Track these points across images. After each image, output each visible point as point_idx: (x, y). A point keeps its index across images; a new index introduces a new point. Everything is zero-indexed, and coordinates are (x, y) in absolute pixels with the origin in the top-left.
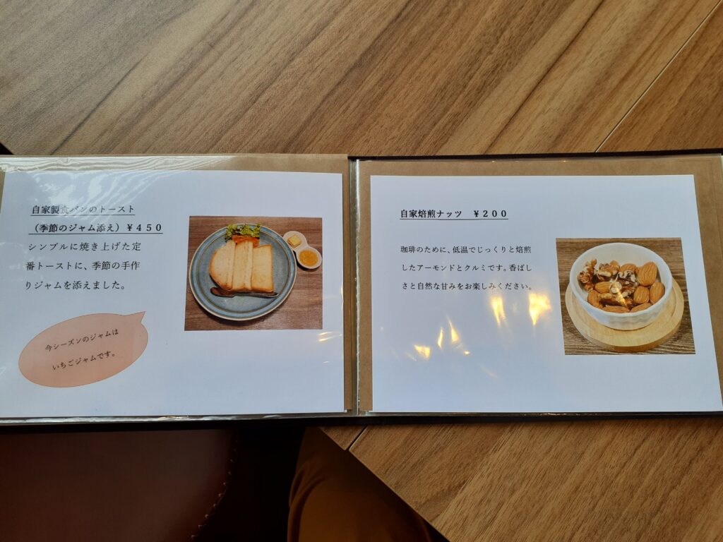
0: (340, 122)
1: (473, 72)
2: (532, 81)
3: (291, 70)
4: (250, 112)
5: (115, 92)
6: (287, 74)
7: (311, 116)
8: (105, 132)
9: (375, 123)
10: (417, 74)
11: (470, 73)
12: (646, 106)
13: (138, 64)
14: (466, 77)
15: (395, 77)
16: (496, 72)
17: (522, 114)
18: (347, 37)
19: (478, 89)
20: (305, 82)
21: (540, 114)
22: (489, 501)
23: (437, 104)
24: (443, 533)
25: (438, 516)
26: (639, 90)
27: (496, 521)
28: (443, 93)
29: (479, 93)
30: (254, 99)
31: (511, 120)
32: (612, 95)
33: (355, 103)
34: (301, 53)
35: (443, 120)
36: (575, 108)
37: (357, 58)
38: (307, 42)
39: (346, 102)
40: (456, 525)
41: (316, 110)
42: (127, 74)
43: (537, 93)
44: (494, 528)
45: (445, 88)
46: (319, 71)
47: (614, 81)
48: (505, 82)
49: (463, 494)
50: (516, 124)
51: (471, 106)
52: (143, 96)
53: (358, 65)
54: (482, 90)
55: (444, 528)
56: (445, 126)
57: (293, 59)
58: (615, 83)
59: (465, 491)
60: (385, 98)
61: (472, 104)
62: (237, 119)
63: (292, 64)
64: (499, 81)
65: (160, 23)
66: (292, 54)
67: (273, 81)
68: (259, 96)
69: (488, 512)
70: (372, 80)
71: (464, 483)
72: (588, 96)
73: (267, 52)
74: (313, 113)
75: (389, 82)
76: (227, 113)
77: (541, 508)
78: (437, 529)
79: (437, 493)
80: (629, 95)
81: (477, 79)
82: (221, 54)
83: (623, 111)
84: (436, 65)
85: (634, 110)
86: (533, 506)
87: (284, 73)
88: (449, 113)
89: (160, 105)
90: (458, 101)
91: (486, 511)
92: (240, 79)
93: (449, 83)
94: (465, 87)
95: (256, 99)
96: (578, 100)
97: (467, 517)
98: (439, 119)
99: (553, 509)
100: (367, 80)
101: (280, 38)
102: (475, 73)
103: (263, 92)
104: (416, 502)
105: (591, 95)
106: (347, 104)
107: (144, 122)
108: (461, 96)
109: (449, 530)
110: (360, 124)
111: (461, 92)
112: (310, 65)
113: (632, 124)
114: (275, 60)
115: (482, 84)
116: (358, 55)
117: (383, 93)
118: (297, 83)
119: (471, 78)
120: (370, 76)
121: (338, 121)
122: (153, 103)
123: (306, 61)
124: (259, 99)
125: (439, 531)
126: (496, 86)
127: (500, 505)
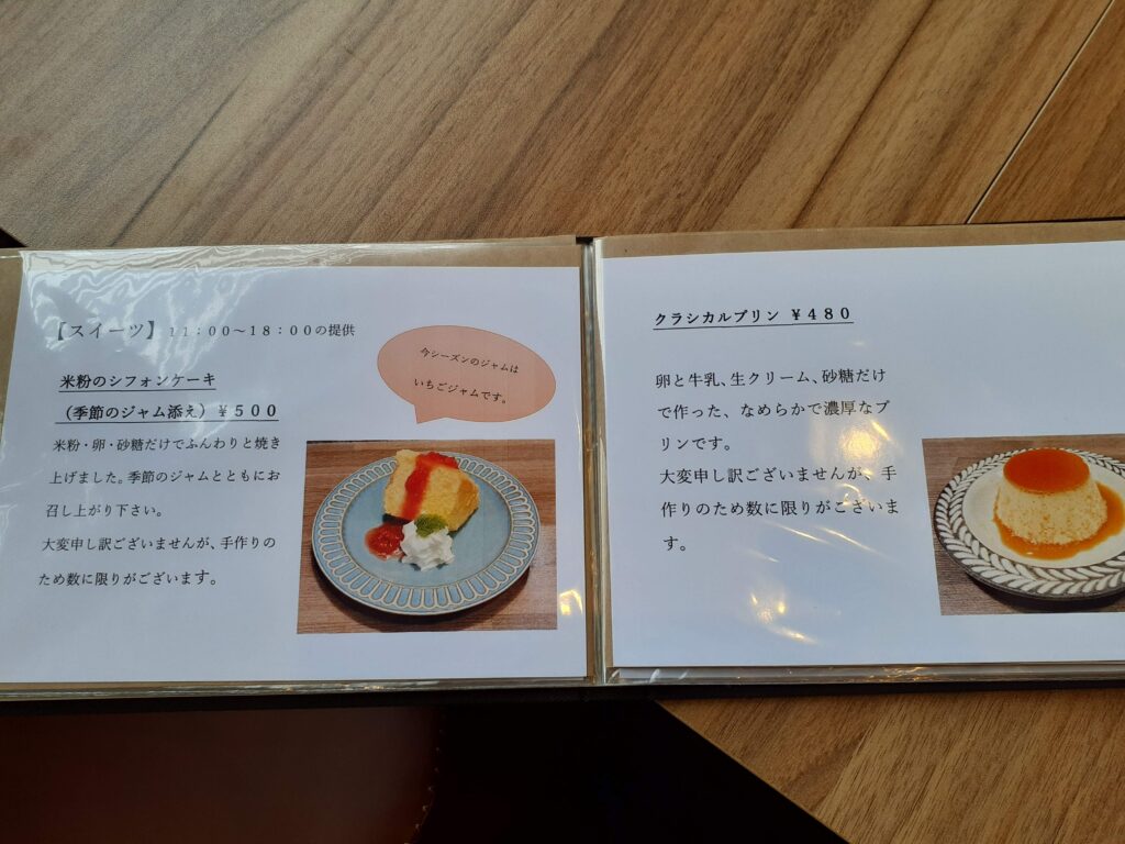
0: (575, 150)
1: (786, 46)
2: (888, 49)
3: (485, 76)
4: (424, 150)
5: (201, 142)
6: (478, 82)
7: (526, 147)
8: (189, 207)
9: (634, 145)
10: (694, 60)
11: (782, 48)
12: (1086, 70)
13: (231, 95)
14: (778, 56)
15: (658, 67)
16: (827, 41)
17: (878, 104)
18: (571, 14)
19: (799, 73)
20: (510, 92)
21: (908, 102)
22: (909, 765)
23: (735, 104)
24: (835, 828)
25: (823, 798)
26: (1071, 47)
27: (927, 800)
28: (743, 84)
29: (801, 79)
30: (428, 129)
31: (862, 116)
32: (1026, 58)
33: (597, 117)
34: (498, 47)
35: (746, 129)
36: (966, 86)
37: (591, 44)
38: (507, 28)
39: (581, 116)
40: (857, 812)
41: (533, 135)
42: (217, 112)
43: (900, 69)
44: (924, 812)
45: (744, 76)
46: (531, 72)
47: (1027, 35)
48: (842, 57)
49: (862, 757)
50: (870, 123)
51: (792, 100)
52: (247, 144)
53: (594, 55)
54: (806, 74)
55: (837, 820)
56: (753, 137)
57: (487, 57)
58: (1029, 40)
59: (864, 752)
60: (646, 102)
61: (794, 98)
62: (404, 164)
63: (485, 65)
64: (832, 57)
65: (263, 24)
66: (484, 51)
67: (456, 97)
68: (436, 123)
69: (910, 786)
70: (621, 76)
71: (860, 737)
72: (986, 64)
73: (442, 52)
74: (530, 140)
75: (650, 77)
76: (385, 156)
77: (1003, 769)
78: (824, 821)
79: (817, 760)
80: (1055, 55)
81: (795, 57)
82: (366, 63)
83: (1050, 81)
84: (724, 41)
85: (1067, 79)
86: (989, 767)
87: (473, 82)
88: (755, 116)
89: (274, 156)
90: (769, 95)
91: (906, 784)
92: (403, 100)
93: (750, 69)
94: (777, 71)
95: (433, 129)
96: (970, 73)
97: (874, 796)
98: (741, 128)
99: (1024, 768)
100: (611, 79)
101: (461, 26)
102: (791, 47)
103: (443, 116)
104: (781, 779)
105: (992, 62)
106: (582, 121)
107: (251, 186)
108: (772, 87)
109: (845, 823)
110: (610, 150)
111: (771, 81)
112: (516, 63)
113: (1067, 101)
114: (458, 63)
115: (805, 66)
116: (594, 40)
117: (643, 95)
118: (497, 96)
119: (785, 56)
120: (617, 70)
121: (572, 149)
122: (263, 154)
123: (508, 58)
124: (438, 127)
125: (828, 825)
126: (829, 65)
127: (930, 770)
